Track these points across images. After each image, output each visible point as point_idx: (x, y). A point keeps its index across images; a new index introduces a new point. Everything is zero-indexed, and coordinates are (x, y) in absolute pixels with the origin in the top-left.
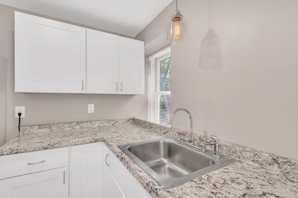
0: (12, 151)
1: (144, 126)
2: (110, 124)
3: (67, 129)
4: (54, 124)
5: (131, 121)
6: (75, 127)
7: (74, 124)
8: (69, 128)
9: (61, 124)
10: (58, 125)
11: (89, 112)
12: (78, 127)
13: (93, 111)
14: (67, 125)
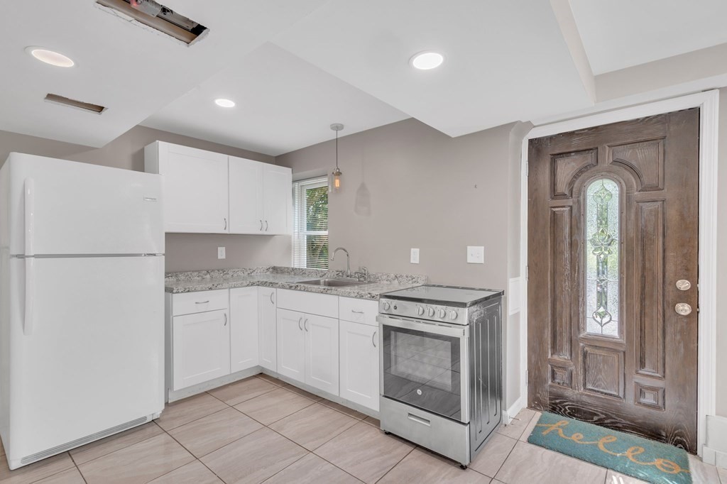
0: (185, 289)
1: (293, 273)
2: (246, 273)
3: (195, 278)
4: (181, 272)
5: (271, 270)
6: (205, 277)
7: (203, 272)
8: (198, 278)
9: (189, 273)
10: (186, 274)
11: (219, 257)
12: (208, 276)
13: (224, 257)
14: (196, 273)
